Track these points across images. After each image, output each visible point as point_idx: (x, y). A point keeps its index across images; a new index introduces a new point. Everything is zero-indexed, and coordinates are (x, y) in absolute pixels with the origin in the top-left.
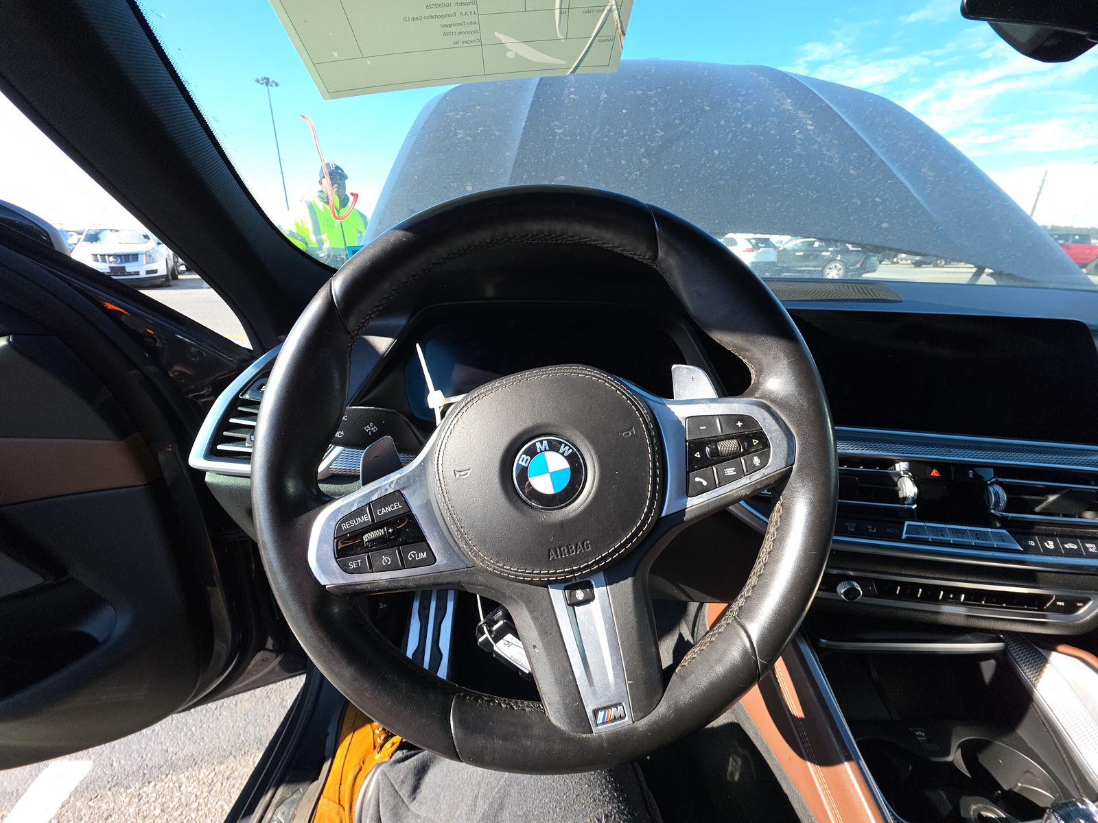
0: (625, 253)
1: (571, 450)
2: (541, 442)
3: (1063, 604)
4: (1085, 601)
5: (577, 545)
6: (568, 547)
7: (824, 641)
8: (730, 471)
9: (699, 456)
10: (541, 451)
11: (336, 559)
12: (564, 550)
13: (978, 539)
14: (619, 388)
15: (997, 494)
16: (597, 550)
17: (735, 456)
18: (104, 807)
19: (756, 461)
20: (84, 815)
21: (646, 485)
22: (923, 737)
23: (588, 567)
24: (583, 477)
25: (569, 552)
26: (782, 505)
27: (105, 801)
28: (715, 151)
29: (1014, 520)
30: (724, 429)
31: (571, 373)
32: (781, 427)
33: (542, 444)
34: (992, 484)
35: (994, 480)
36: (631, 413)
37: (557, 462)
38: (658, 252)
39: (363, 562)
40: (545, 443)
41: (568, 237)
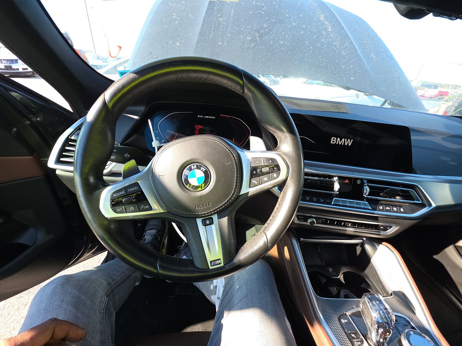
0: (232, 89)
1: (205, 169)
2: (194, 165)
3: (383, 228)
4: (391, 227)
5: (206, 204)
6: (203, 205)
7: (302, 239)
8: (266, 179)
9: (255, 173)
10: (194, 169)
11: (111, 208)
12: (201, 206)
13: (357, 205)
14: (226, 145)
15: (366, 189)
16: (213, 206)
17: (268, 173)
18: (24, 301)
19: (275, 175)
20: (15, 304)
21: (233, 183)
22: (331, 270)
23: (210, 212)
24: (210, 179)
25: (203, 207)
26: (283, 191)
27: (24, 298)
28: (281, 42)
29: (371, 199)
30: (265, 163)
31: (207, 138)
32: (285, 163)
33: (194, 167)
34: (365, 186)
35: (366, 184)
36: (229, 156)
37: (200, 174)
38: (244, 90)
39: (122, 209)
40: (195, 166)
41: (209, 80)
